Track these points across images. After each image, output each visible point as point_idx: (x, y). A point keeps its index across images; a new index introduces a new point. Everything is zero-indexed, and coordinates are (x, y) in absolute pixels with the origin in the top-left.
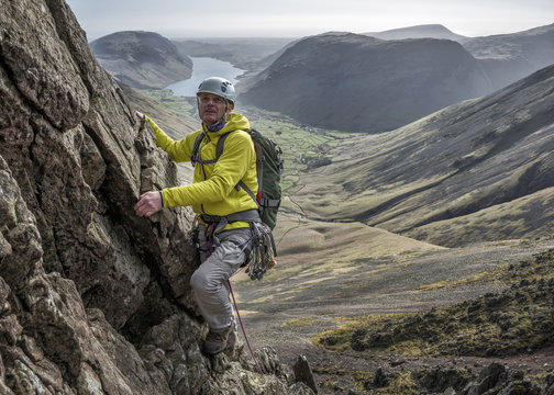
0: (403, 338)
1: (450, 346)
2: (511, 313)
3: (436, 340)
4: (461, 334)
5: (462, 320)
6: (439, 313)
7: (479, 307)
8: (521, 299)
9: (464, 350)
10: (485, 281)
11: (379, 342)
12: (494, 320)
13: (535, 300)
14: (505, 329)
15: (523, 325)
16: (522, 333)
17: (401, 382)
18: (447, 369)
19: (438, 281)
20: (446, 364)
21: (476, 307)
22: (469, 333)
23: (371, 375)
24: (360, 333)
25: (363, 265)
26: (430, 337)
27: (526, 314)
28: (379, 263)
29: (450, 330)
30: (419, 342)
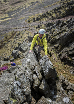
0: (42, 18)
1: (51, 18)
2: (61, 10)
3: (48, 17)
4: (53, 15)
5: (53, 13)
6: (49, 12)
7: (56, 10)
8: (63, 7)
9: (53, 19)
10: (57, 4)
11: (38, 20)
12: (58, 12)
13: (66, 7)
14: (60, 13)
15: (63, 12)
16: (63, 14)
17: (42, 26)
18: (50, 23)
19: (48, 5)
20: (50, 22)
21: (55, 10)
22: (54, 15)
23: (37, 26)
24: (34, 18)
25: (33, 4)
26: (47, 17)
27: (64, 10)
28: (36, 3)
29: (51, 15)
30: (45, 18)
